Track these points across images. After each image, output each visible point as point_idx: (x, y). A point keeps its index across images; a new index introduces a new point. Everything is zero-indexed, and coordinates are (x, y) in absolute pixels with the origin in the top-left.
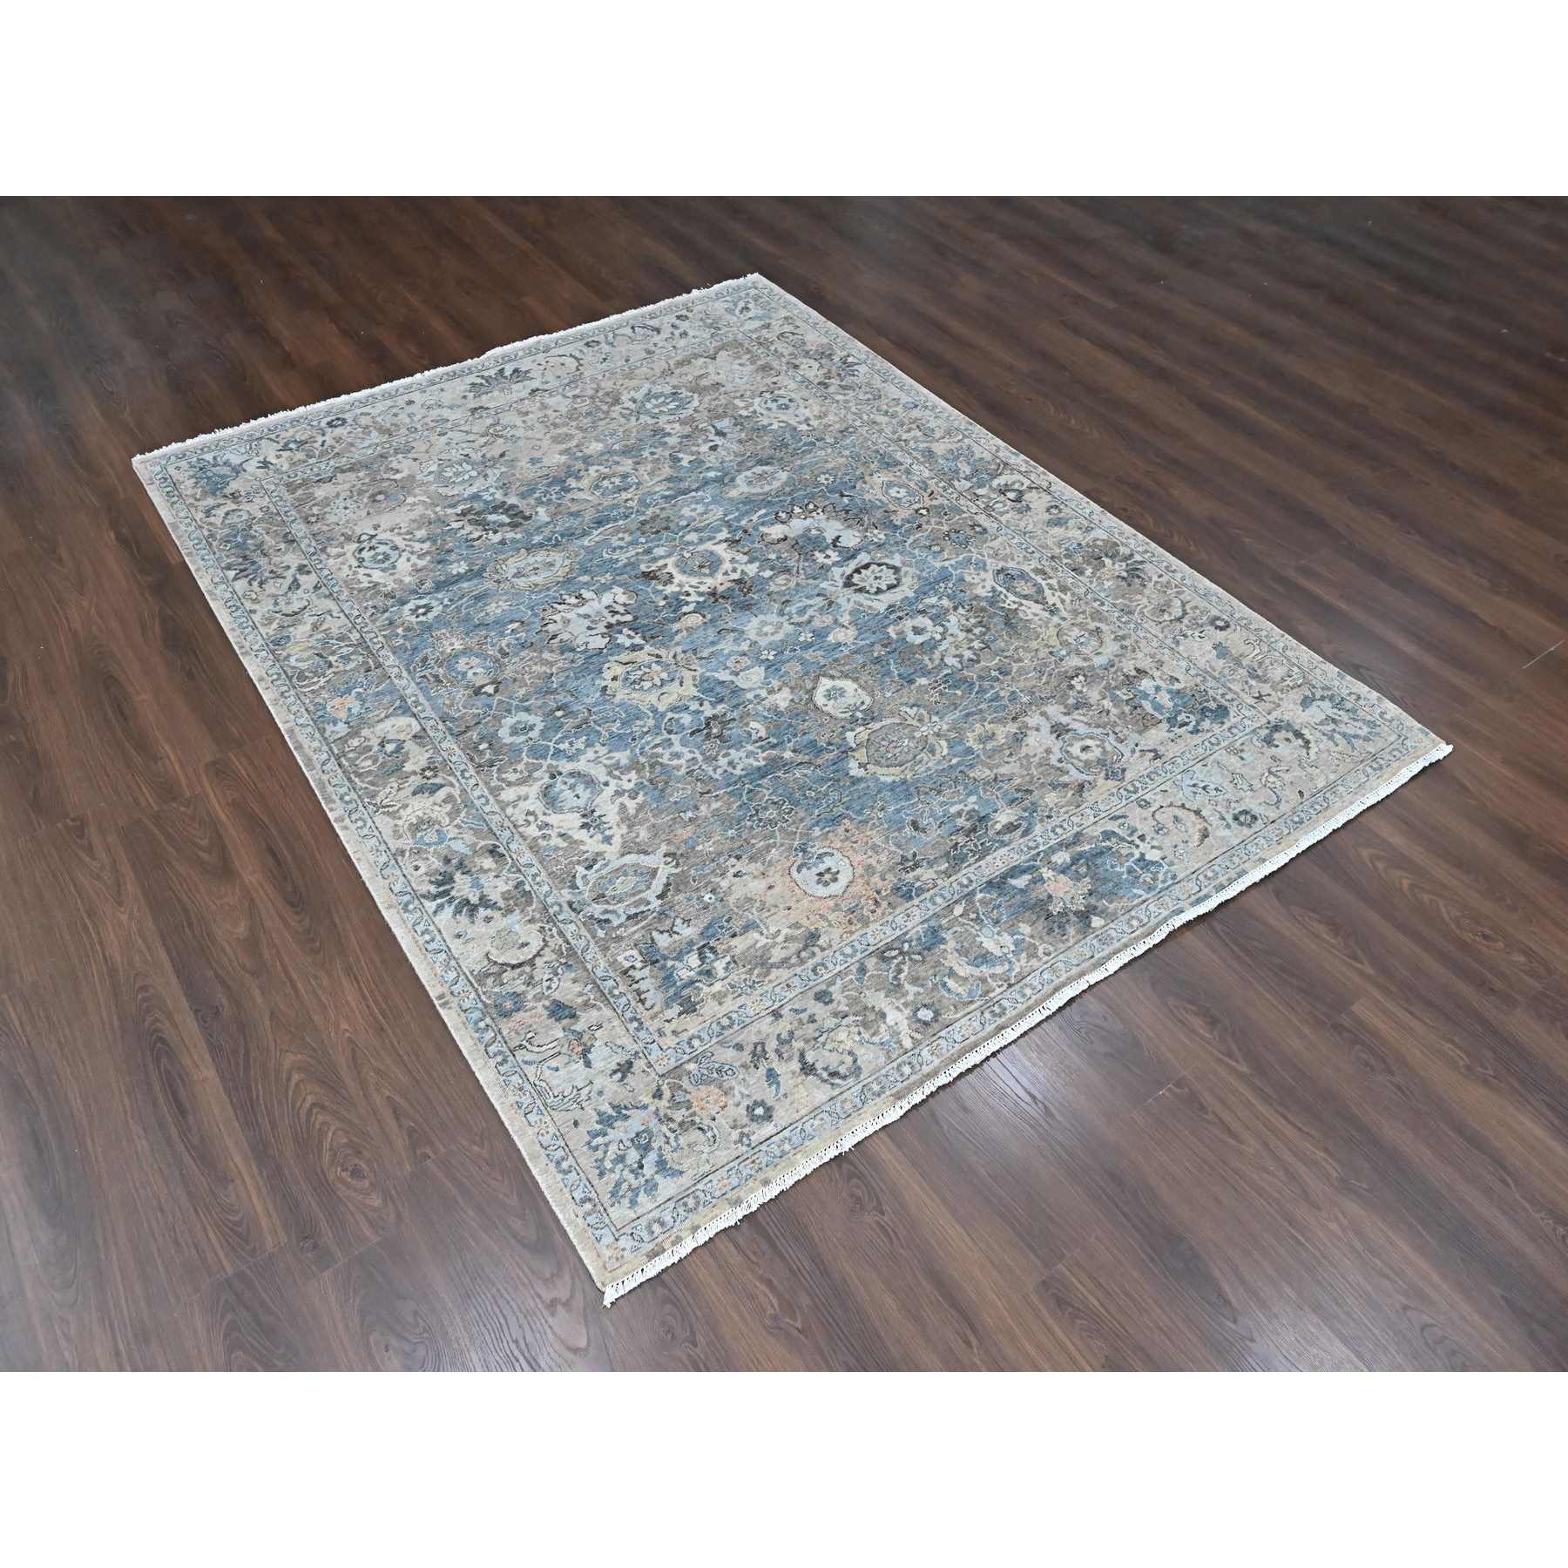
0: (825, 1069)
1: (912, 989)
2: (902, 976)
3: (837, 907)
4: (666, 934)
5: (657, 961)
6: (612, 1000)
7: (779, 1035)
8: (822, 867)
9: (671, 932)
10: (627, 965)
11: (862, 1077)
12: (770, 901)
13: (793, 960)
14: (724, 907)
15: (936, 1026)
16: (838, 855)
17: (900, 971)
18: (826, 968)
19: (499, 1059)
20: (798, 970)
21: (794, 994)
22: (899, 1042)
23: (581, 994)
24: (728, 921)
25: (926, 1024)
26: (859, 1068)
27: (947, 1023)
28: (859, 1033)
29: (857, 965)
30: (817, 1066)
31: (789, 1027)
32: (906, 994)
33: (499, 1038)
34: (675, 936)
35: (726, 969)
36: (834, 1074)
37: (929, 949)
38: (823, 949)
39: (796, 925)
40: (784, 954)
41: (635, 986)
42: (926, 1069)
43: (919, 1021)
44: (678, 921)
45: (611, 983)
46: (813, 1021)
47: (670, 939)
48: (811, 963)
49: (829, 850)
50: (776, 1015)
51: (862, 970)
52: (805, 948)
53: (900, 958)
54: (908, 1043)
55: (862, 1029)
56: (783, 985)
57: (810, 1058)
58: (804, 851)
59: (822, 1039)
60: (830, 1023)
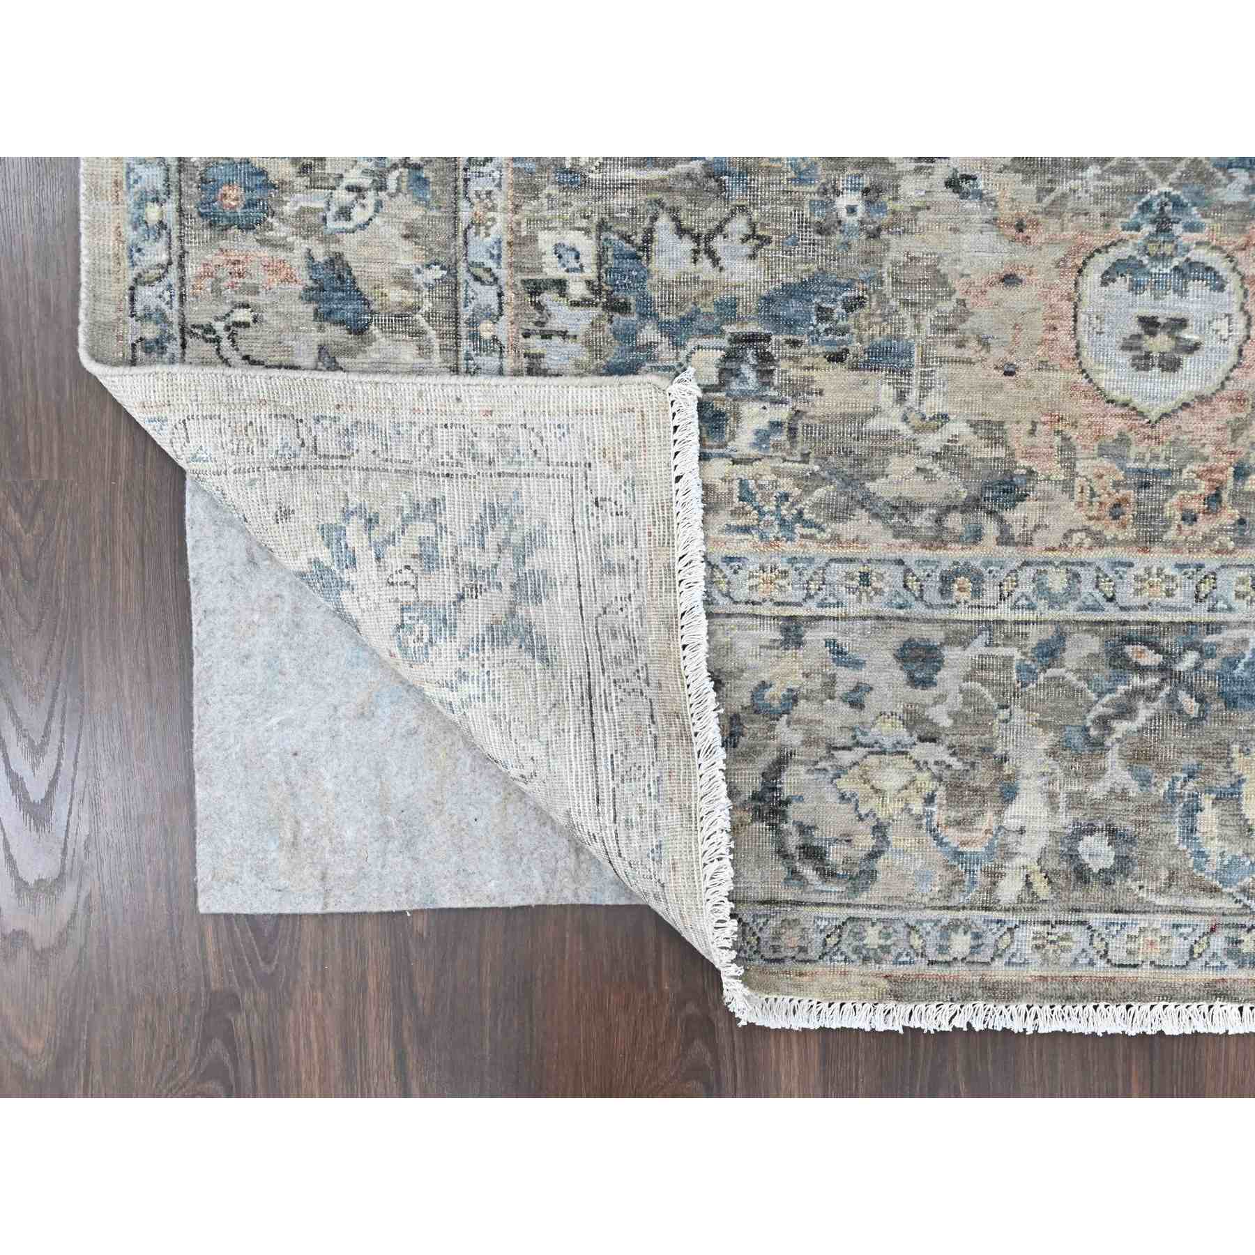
0: (803, 829)
1: (1116, 773)
2: (1121, 727)
3: (1116, 448)
4: (687, 245)
5: (624, 308)
6: (466, 345)
7: (764, 685)
8: (1167, 307)
9: (703, 245)
10: (552, 270)
11: (863, 898)
12: (982, 318)
13: (921, 521)
14: (868, 256)
15: (1096, 889)
16: (1231, 298)
17: (1126, 712)
18: (977, 593)
19: (151, 332)
20: (915, 554)
21: (864, 608)
22: (995, 876)
23: (404, 280)
24: (850, 306)
25: (1082, 875)
26: (872, 875)
27: (1126, 901)
28: (930, 800)
29: (1049, 632)
30: (790, 810)
31: (796, 681)
32: (1093, 775)
33: (173, 276)
34: (705, 263)
35: (762, 438)
36: (813, 853)
37: (1231, 703)
38: (1005, 539)
39: (992, 431)
40: (914, 488)
41: (536, 344)
42: (1000, 972)
43: (1073, 856)
44: (739, 226)
45: (487, 296)
46: (857, 704)
47: (687, 265)
48: (956, 554)
49: (1222, 267)
50: (792, 632)
51: (1050, 653)
52: (972, 505)
53: (1152, 680)
54: (1009, 889)
55: (941, 793)
56: (856, 569)
57: (790, 781)
58: (1163, 225)
59: (846, 757)
60: (890, 732)
